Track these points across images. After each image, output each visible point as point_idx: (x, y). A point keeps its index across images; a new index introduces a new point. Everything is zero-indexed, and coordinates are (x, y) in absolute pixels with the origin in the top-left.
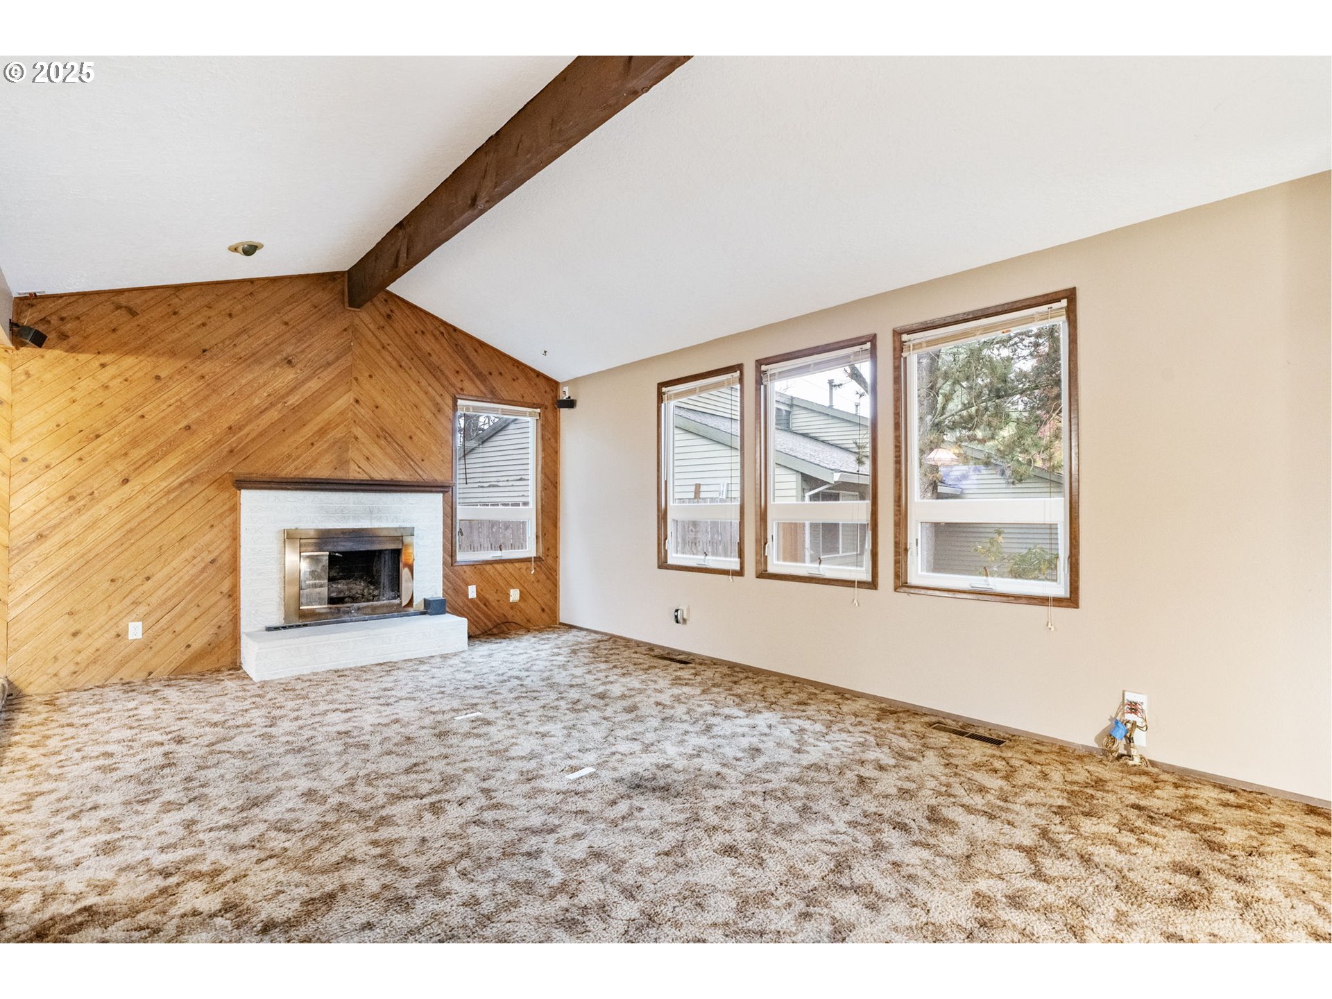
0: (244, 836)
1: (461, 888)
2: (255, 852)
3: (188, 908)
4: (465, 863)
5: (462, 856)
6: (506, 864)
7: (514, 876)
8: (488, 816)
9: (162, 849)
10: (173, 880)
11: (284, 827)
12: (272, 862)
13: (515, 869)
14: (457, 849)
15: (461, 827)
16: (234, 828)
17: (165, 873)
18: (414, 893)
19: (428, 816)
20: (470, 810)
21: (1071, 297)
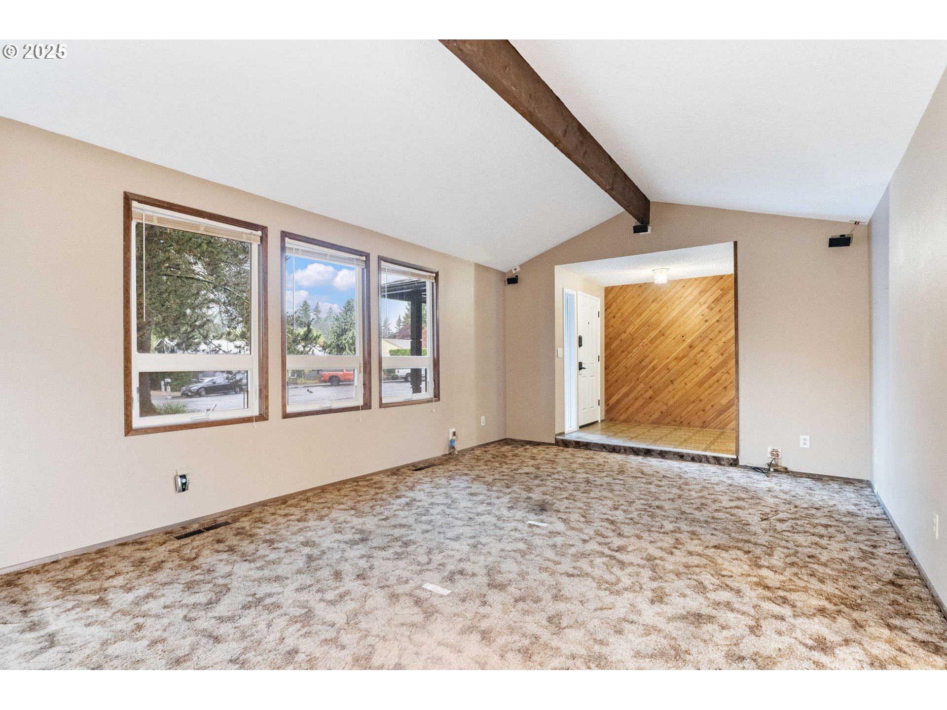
0: (725, 596)
2: (728, 583)
3: (777, 576)
9: (782, 619)
10: (781, 593)
11: (701, 588)
12: (724, 573)
16: (728, 605)
17: (785, 600)
21: (437, 274)
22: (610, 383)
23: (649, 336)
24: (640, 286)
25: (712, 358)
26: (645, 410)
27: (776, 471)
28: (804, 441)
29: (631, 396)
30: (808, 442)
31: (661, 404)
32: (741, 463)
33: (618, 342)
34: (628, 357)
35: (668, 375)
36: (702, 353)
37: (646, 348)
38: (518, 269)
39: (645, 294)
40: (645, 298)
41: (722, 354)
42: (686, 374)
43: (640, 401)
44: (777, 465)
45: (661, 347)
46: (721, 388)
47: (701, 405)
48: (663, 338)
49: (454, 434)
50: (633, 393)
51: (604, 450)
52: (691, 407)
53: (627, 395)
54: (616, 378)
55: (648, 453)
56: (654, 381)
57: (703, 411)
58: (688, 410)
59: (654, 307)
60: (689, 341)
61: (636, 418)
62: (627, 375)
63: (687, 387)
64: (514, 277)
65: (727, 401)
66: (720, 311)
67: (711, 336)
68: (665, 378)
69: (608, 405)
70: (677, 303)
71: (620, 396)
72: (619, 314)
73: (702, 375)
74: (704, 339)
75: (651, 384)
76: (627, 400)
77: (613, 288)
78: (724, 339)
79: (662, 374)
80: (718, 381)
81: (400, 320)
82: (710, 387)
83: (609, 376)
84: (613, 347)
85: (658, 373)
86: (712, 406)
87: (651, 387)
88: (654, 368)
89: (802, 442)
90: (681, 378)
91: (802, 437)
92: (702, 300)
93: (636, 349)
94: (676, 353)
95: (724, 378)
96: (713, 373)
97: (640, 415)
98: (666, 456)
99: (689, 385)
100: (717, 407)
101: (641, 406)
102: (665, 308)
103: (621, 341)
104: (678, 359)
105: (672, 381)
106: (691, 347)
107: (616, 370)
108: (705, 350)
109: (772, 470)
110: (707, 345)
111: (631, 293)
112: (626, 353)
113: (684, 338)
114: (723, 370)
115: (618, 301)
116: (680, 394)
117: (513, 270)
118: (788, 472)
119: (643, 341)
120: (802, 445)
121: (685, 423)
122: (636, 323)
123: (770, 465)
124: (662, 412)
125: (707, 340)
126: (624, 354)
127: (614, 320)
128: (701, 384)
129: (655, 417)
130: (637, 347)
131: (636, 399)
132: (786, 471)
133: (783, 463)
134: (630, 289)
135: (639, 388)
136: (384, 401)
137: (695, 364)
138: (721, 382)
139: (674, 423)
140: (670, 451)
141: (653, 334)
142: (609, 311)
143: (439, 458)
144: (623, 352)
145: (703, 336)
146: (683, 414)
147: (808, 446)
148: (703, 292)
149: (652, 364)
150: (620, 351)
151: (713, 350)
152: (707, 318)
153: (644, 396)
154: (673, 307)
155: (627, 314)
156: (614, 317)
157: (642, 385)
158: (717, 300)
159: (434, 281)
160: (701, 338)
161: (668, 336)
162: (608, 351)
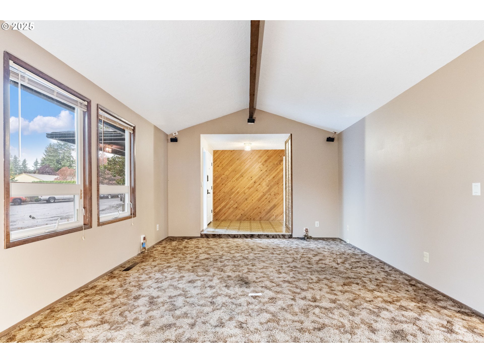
1: (313, 277)
4: (311, 281)
5: (311, 283)
6: (301, 278)
7: (301, 275)
8: (298, 291)
13: (300, 276)
14: (311, 285)
15: (308, 290)
18: (324, 280)
19: (318, 297)
20: (303, 294)
21: (134, 128)
22: (216, 201)
23: (236, 176)
24: (232, 151)
25: (263, 188)
26: (234, 214)
27: (307, 238)
28: (317, 224)
29: (227, 207)
30: (318, 224)
31: (241, 210)
32: (293, 236)
33: (220, 179)
34: (225, 187)
35: (245, 196)
36: (259, 186)
37: (234, 183)
38: (177, 134)
39: (233, 156)
40: (234, 158)
41: (268, 186)
42: (253, 195)
43: (231, 210)
44: (308, 236)
45: (241, 182)
46: (268, 202)
47: (259, 210)
48: (242, 178)
49: (144, 239)
50: (228, 205)
51: (229, 237)
52: (255, 211)
53: (224, 207)
54: (219, 198)
55: (252, 236)
56: (238, 199)
57: (260, 213)
58: (254, 213)
59: (238, 162)
60: (254, 180)
61: (230, 218)
62: (225, 196)
63: (253, 202)
64: (174, 138)
65: (270, 208)
66: (267, 166)
67: (263, 178)
68: (243, 197)
69: (215, 212)
70: (249, 161)
71: (221, 207)
72: (221, 165)
73: (259, 196)
74: (260, 179)
75: (236, 201)
76: (224, 209)
77: (217, 151)
78: (269, 179)
79: (242, 196)
80: (266, 199)
81: (37, 162)
82: (263, 201)
83: (215, 197)
84: (217, 182)
85: (240, 195)
86: (264, 210)
87: (236, 202)
88: (238, 193)
89: (316, 224)
90: (251, 197)
91: (316, 222)
92: (260, 161)
93: (229, 183)
94: (248, 185)
95: (268, 197)
96: (264, 195)
97: (232, 216)
98: (261, 237)
99: (254, 201)
100: (266, 210)
101: (232, 212)
102: (243, 163)
103: (222, 179)
104: (249, 188)
105: (246, 199)
106: (255, 182)
107: (219, 193)
108: (261, 184)
109: (306, 238)
110: (262, 182)
111: (227, 154)
112: (224, 185)
113: (252, 178)
114: (268, 193)
115: (220, 158)
116: (250, 205)
117: (173, 134)
118: (312, 238)
119: (233, 179)
120: (316, 226)
121: (252, 219)
122: (229, 170)
123: (305, 236)
124: (242, 215)
125: (261, 179)
126: (223, 185)
127: (218, 168)
128: (259, 200)
129: (238, 217)
130: (230, 182)
131: (229, 208)
132: (311, 238)
133: (310, 234)
134: (226, 152)
135: (230, 203)
136: (101, 220)
137: (257, 190)
138: (268, 199)
139: (247, 219)
140: (262, 234)
141: (238, 176)
142: (215, 163)
143: (137, 257)
144: (223, 184)
145: (260, 177)
146: (252, 215)
147: (318, 226)
148: (260, 157)
149: (237, 191)
150: (221, 184)
151: (264, 184)
152: (262, 169)
153: (233, 207)
154: (247, 163)
155: (225, 165)
156: (218, 166)
157: (232, 201)
158: (266, 161)
159: (132, 132)
160: (260, 178)
161: (244, 177)
162: (215, 184)
